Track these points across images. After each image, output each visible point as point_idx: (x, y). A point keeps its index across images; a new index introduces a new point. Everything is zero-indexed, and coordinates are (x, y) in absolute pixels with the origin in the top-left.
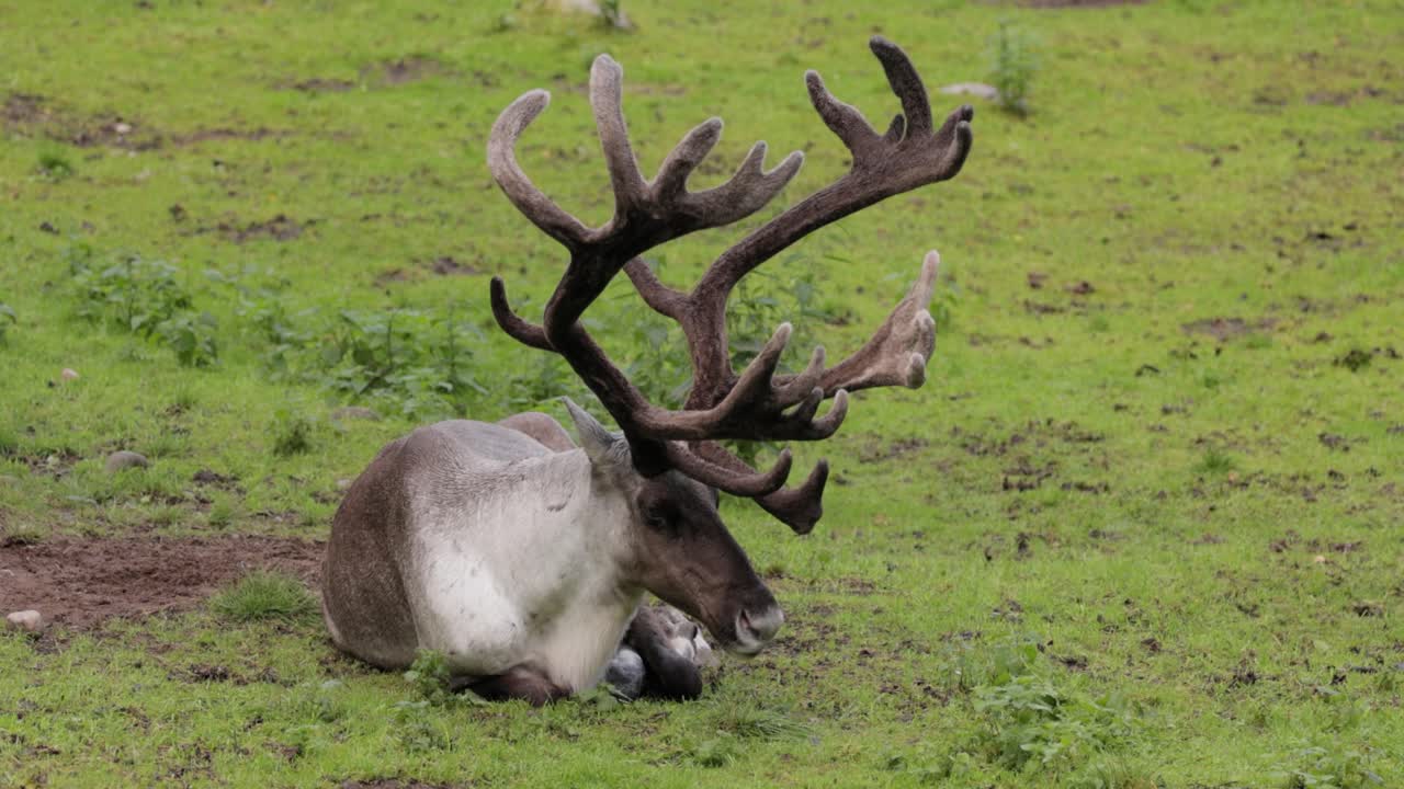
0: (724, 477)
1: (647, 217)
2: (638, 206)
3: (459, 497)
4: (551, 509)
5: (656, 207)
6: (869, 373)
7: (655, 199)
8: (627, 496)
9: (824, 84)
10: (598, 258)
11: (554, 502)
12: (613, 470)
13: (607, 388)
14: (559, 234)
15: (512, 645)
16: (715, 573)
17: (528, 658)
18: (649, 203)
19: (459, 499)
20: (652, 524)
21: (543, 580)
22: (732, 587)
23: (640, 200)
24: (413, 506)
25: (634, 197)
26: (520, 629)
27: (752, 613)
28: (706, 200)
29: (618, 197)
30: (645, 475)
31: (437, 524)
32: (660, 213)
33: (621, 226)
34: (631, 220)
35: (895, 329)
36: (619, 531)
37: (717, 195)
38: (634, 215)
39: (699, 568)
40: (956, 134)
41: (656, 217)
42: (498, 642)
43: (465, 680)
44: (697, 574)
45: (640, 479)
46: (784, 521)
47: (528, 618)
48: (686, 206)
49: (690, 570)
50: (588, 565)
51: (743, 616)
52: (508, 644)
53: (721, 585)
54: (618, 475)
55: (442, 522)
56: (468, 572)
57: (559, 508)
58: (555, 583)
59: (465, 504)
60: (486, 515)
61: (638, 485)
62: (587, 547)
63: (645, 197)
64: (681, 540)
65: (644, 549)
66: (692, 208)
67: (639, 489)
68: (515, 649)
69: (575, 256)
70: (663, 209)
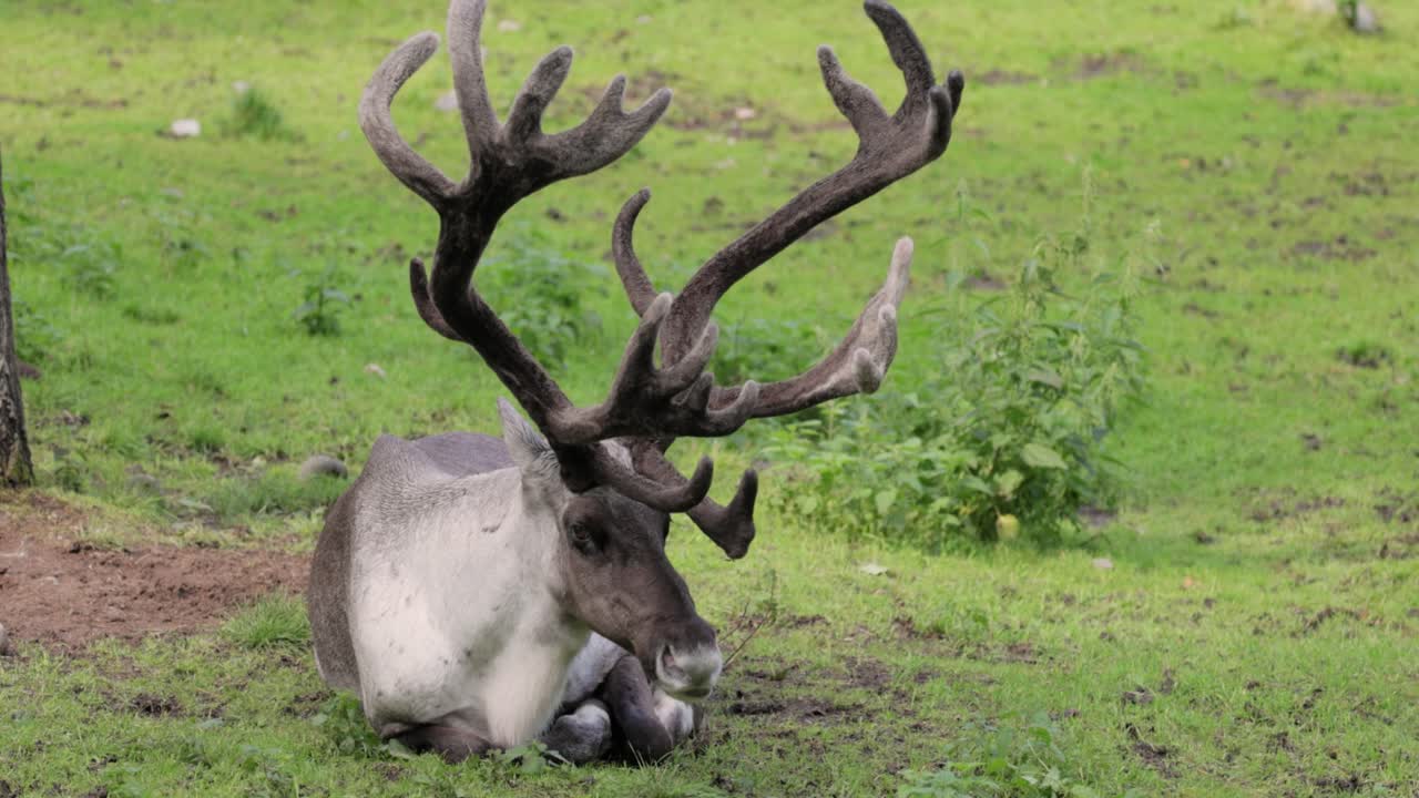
0: (649, 490)
1: (501, 163)
2: (491, 151)
3: (403, 511)
4: (485, 530)
5: (508, 151)
6: (833, 380)
7: (507, 143)
8: (555, 512)
9: (841, 62)
10: (462, 215)
11: (489, 524)
12: (541, 484)
13: (518, 383)
14: (418, 186)
15: (444, 687)
16: (643, 603)
17: (464, 704)
18: (501, 147)
19: (403, 515)
20: (579, 546)
21: (478, 614)
22: (661, 619)
23: (491, 143)
24: (357, 522)
25: (485, 140)
26: (454, 666)
27: (676, 648)
28: (560, 143)
29: (470, 140)
30: (574, 491)
31: (378, 542)
32: (514, 158)
33: (477, 176)
34: (486, 169)
35: (864, 329)
36: (550, 557)
37: (572, 136)
38: (488, 161)
39: (626, 598)
40: (929, 100)
41: (510, 163)
42: (427, 682)
43: (397, 727)
44: (625, 606)
45: (569, 494)
46: (718, 543)
47: (464, 657)
48: (541, 150)
49: (618, 601)
50: (524, 597)
51: (667, 651)
52: (439, 685)
53: (648, 618)
54: (546, 490)
55: (383, 543)
56: (402, 601)
57: (493, 530)
58: (488, 616)
59: (407, 522)
60: (424, 533)
61: (567, 499)
62: (522, 576)
63: (497, 140)
64: (610, 565)
65: (572, 577)
66: (547, 151)
67: (566, 505)
68: (448, 692)
69: (442, 214)
70: (516, 154)
